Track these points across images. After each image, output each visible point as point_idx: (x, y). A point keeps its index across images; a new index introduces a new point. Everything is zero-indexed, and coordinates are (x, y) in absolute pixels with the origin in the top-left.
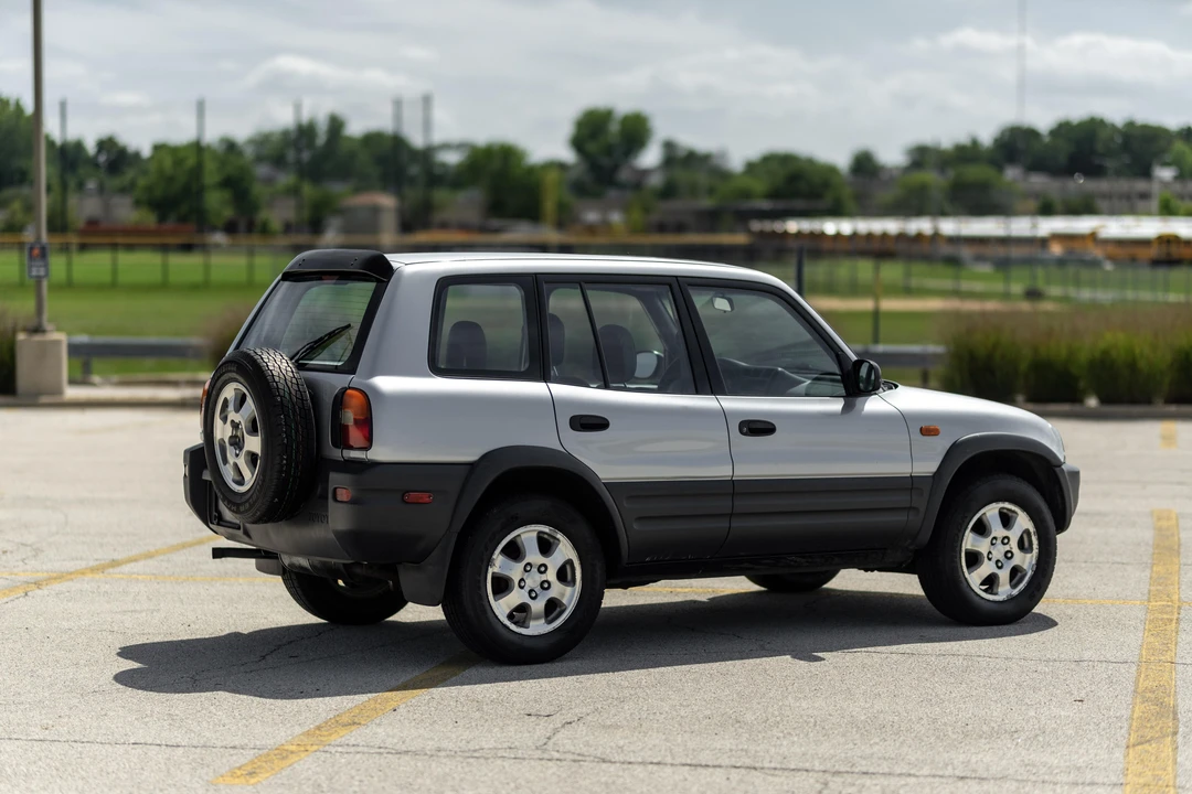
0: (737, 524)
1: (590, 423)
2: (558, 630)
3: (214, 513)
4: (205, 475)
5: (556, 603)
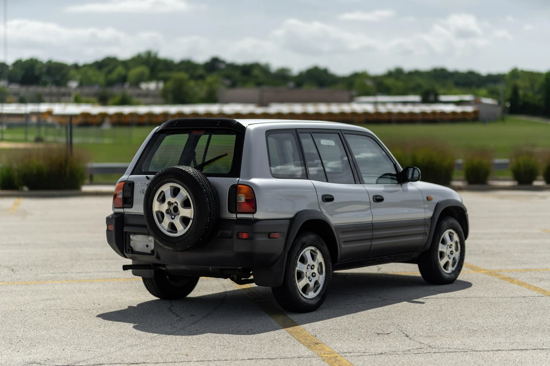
0: (375, 243)
1: (328, 199)
2: (318, 295)
3: (128, 248)
4: (126, 229)
5: (316, 283)
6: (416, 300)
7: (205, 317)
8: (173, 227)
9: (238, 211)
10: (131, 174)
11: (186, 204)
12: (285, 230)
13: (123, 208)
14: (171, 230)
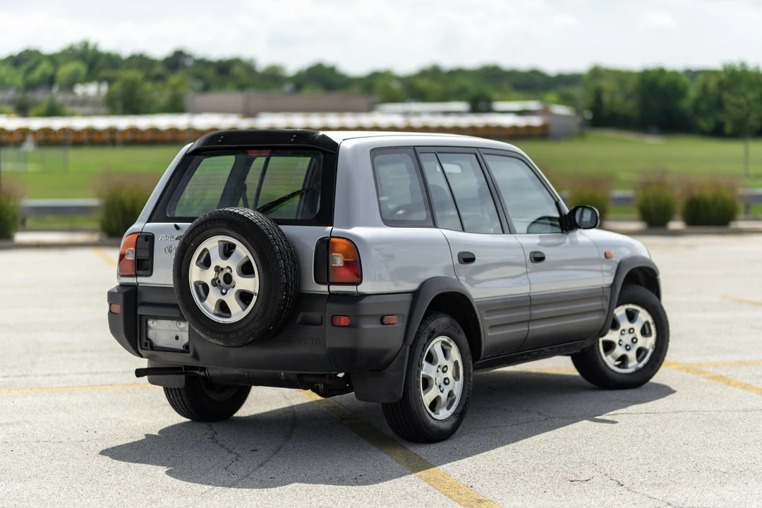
0: (533, 327)
1: (467, 259)
2: (454, 414)
3: (145, 340)
4: (141, 311)
5: (451, 394)
6: (598, 417)
7: (275, 453)
8: (223, 308)
9: (331, 280)
10: (148, 222)
11: (246, 270)
12: (405, 310)
13: (136, 276)
14: (220, 312)
